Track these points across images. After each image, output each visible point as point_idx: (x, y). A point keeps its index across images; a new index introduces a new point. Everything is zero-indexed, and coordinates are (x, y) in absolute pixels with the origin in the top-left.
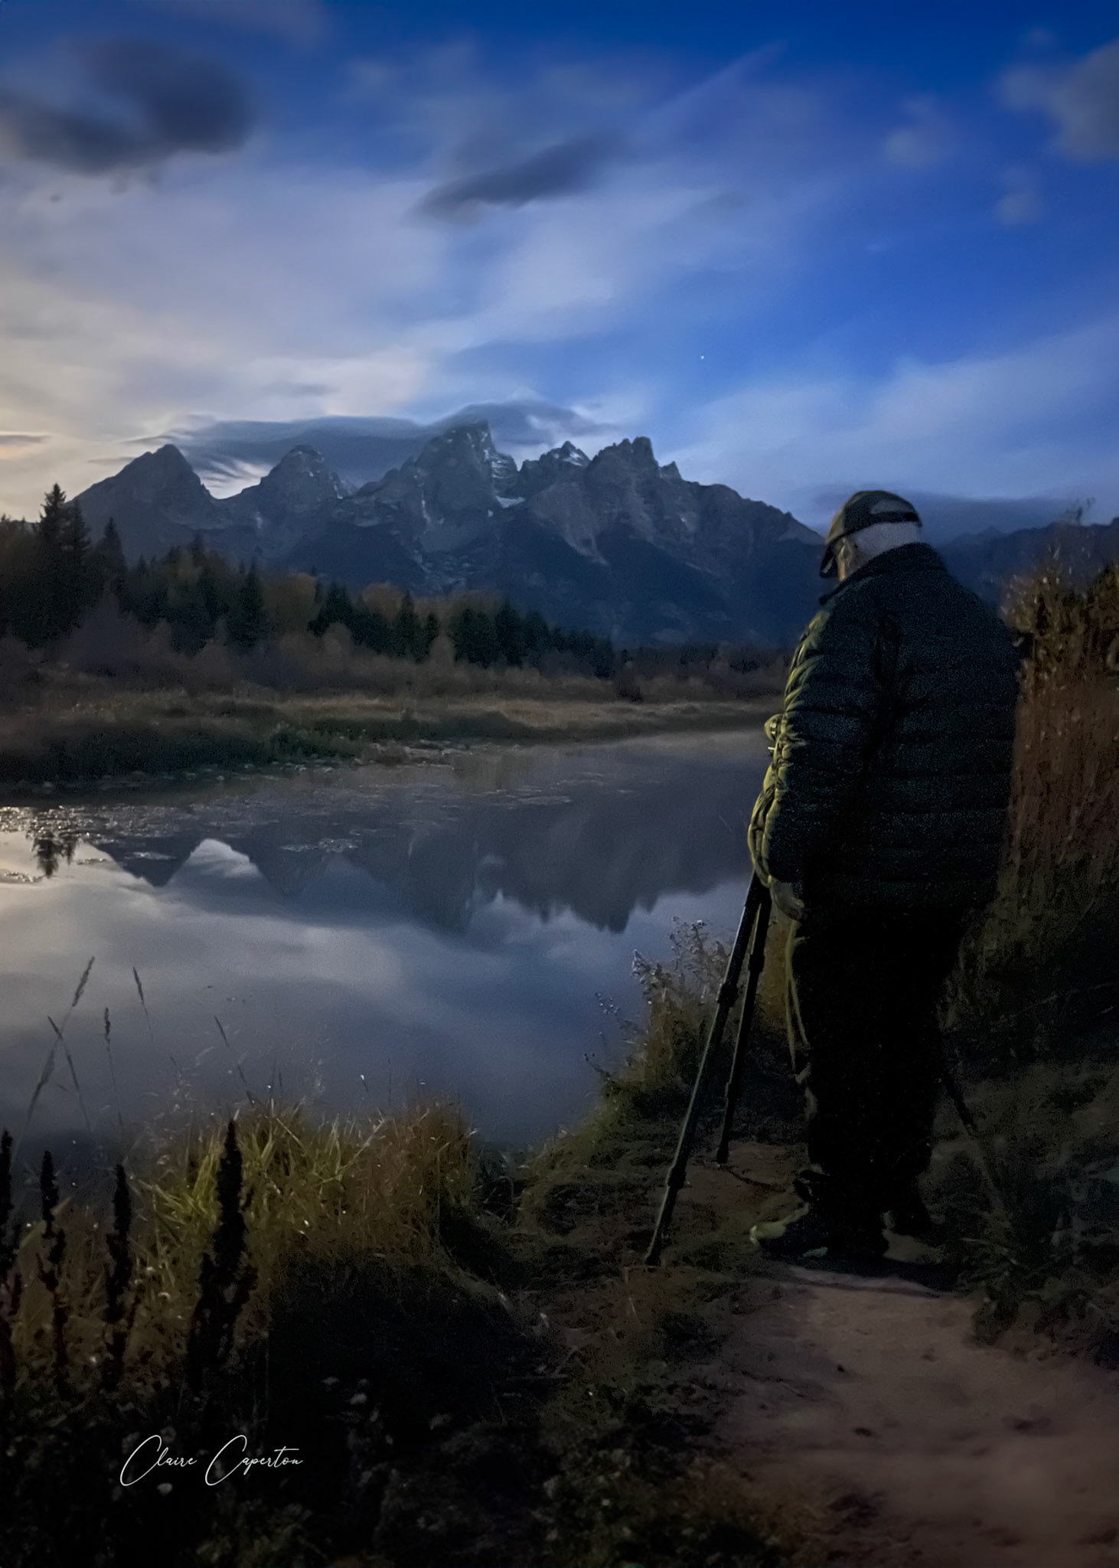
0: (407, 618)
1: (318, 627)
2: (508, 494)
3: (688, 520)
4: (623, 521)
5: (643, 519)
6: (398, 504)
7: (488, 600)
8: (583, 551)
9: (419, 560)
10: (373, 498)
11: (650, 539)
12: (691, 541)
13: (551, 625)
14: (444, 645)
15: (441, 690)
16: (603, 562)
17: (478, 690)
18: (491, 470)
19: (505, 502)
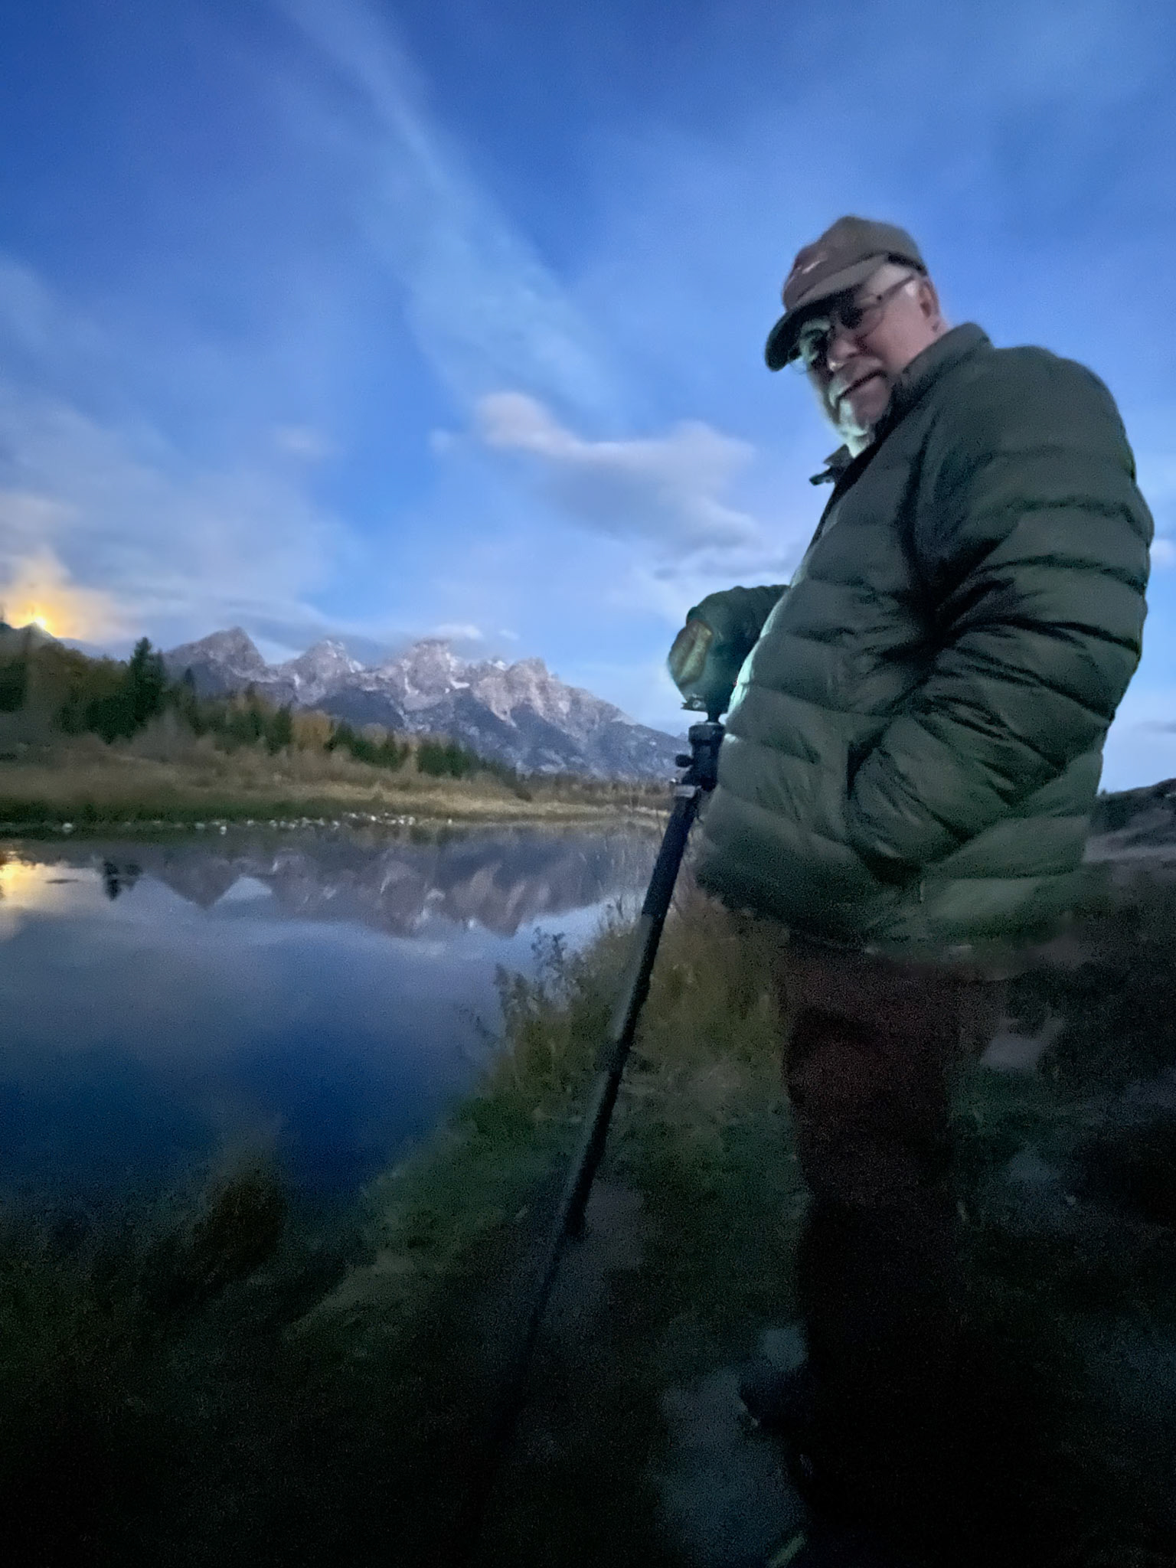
0: (389, 746)
1: (330, 746)
2: (460, 680)
3: (564, 706)
4: (526, 703)
5: (538, 703)
6: (391, 679)
7: (443, 738)
8: (502, 717)
9: (401, 713)
10: (374, 675)
11: (541, 714)
12: (564, 717)
13: (481, 756)
14: (412, 762)
15: (405, 787)
16: (514, 724)
17: (431, 788)
18: (450, 666)
19: (458, 685)
